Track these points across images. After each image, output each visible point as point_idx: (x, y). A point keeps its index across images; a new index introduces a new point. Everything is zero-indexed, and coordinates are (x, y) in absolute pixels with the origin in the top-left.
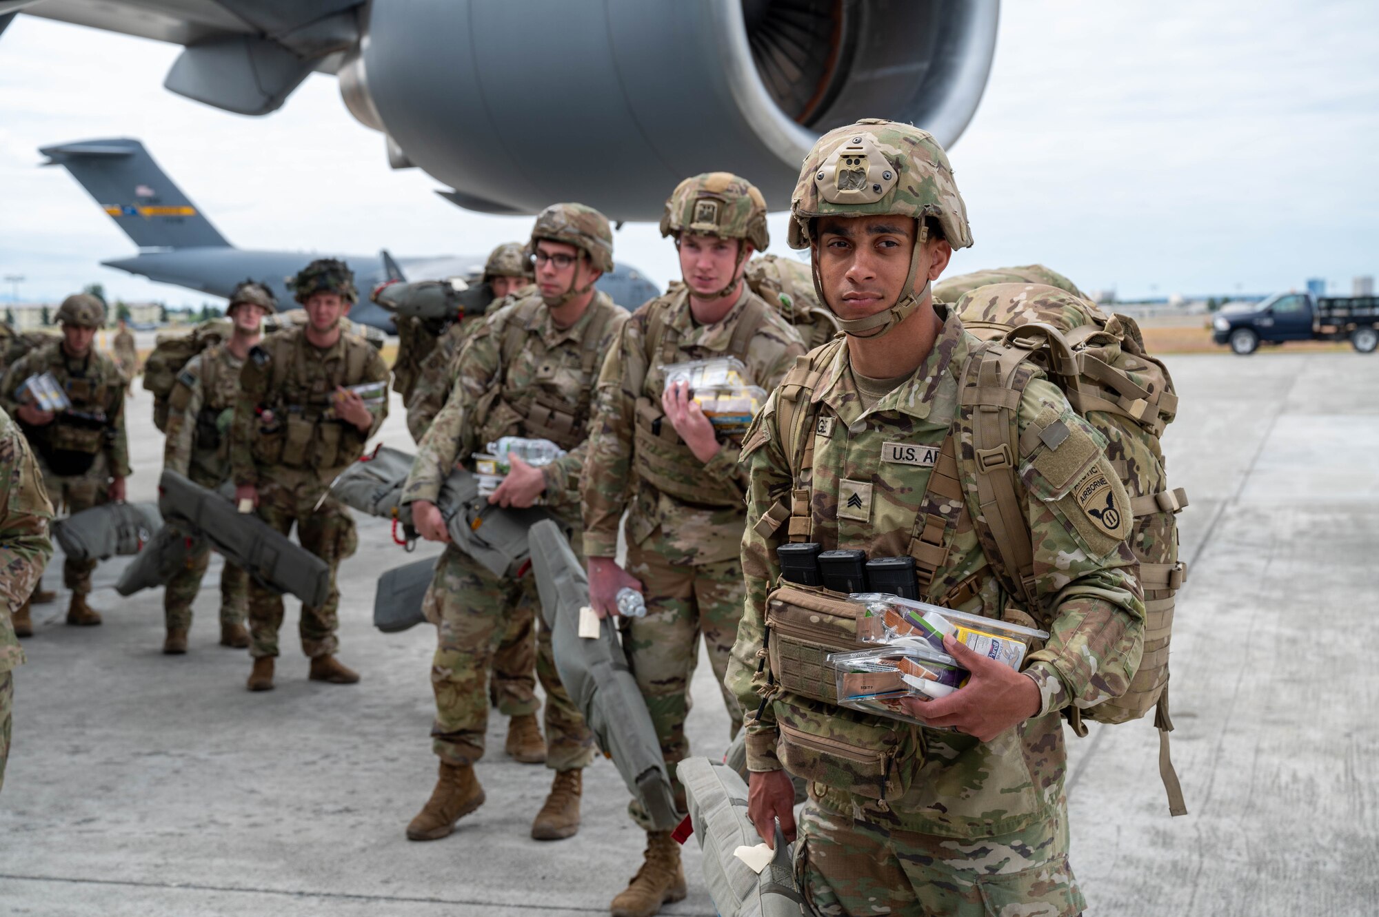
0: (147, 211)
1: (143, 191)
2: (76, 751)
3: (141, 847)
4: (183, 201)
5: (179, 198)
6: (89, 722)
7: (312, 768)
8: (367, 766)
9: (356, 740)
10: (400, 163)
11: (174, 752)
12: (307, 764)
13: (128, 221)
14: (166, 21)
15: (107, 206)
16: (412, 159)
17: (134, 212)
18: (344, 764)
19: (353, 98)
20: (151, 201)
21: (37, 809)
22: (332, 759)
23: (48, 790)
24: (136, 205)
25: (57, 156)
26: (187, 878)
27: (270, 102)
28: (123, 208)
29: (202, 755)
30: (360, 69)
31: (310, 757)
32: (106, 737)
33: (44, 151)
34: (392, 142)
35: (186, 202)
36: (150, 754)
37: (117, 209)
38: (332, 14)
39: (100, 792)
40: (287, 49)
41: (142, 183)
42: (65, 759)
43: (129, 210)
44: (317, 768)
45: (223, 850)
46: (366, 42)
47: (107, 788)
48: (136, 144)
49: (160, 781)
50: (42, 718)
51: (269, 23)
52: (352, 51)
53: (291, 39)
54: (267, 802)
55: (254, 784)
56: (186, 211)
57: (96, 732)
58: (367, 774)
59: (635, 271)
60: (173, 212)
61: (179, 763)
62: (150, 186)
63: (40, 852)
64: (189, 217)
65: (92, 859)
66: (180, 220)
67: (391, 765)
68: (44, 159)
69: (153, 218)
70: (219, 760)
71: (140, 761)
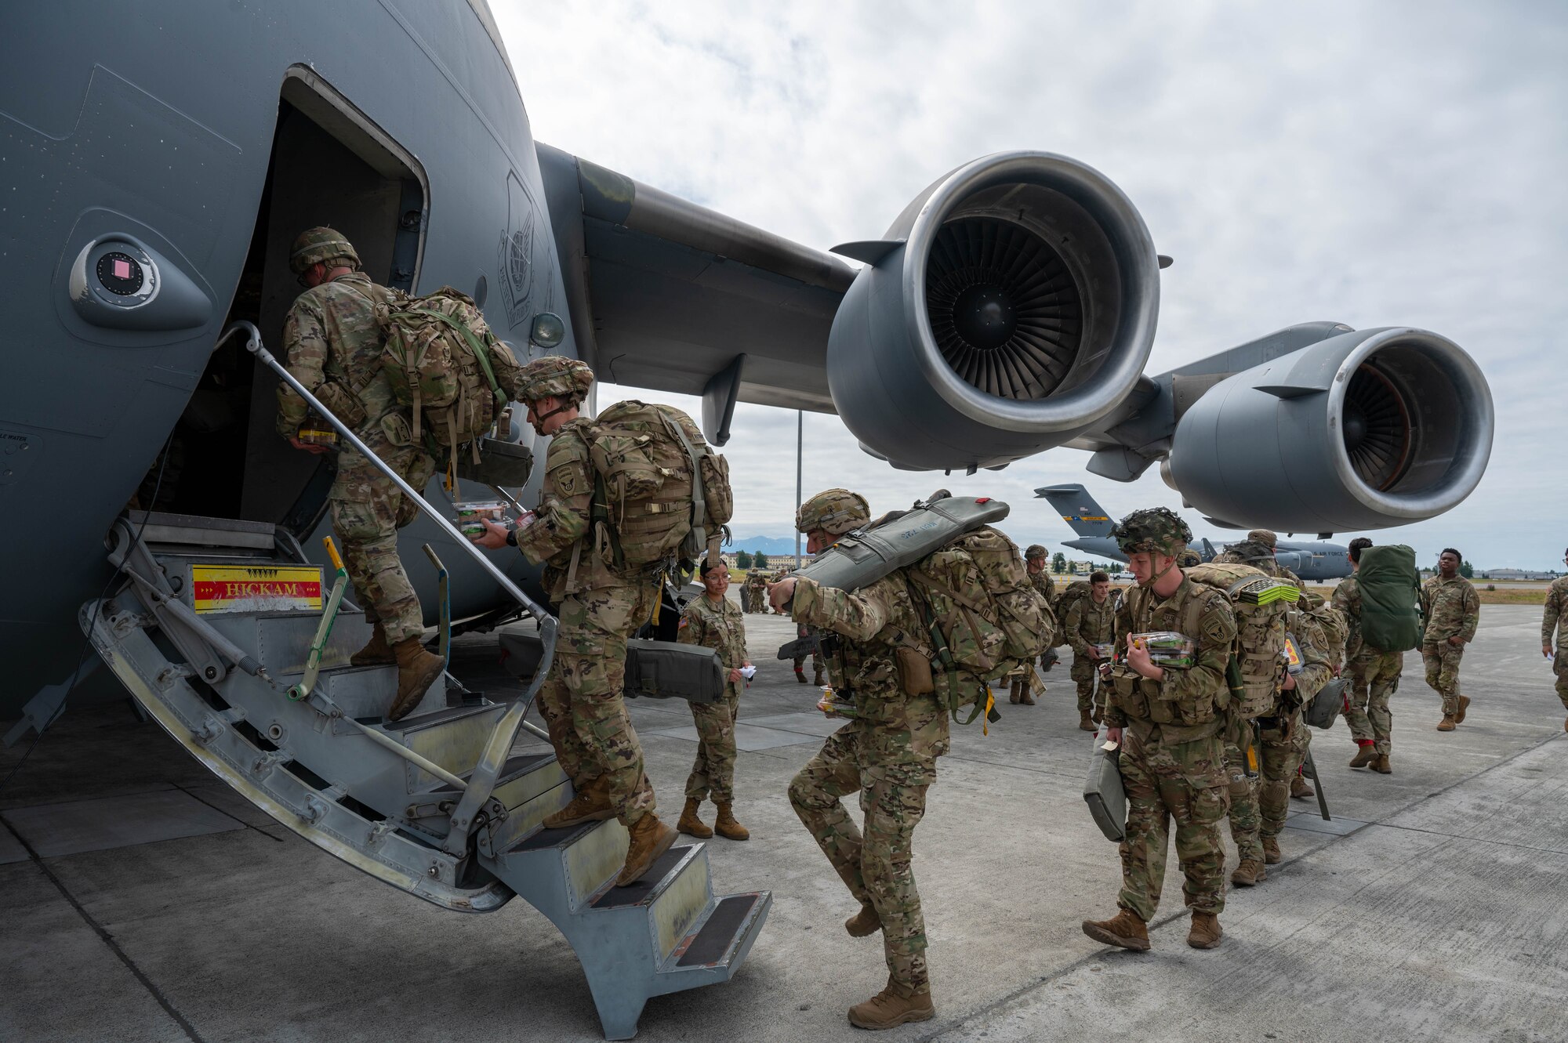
0: (1085, 518)
1: (1083, 509)
2: (1029, 733)
3: (1049, 763)
4: (1103, 514)
10: (1190, 504)
13: (1075, 523)
14: (1087, 442)
15: (1066, 517)
17: (1079, 519)
19: (1166, 476)
20: (1086, 514)
24: (1079, 515)
25: (1042, 493)
26: (1063, 773)
27: (1133, 475)
28: (1073, 517)
30: (1168, 463)
33: (1036, 491)
35: (1106, 515)
37: (1070, 518)
38: (1158, 440)
40: (1139, 454)
41: (1083, 506)
43: (1076, 518)
45: (1078, 767)
46: (1171, 453)
48: (1081, 486)
49: (1058, 745)
50: (1018, 722)
51: (1131, 443)
52: (1166, 454)
56: (1103, 518)
60: (1097, 519)
61: (1067, 741)
62: (1086, 507)
63: (1013, 760)
64: (1105, 521)
65: (1031, 764)
66: (1101, 523)
68: (1037, 494)
69: (1088, 521)
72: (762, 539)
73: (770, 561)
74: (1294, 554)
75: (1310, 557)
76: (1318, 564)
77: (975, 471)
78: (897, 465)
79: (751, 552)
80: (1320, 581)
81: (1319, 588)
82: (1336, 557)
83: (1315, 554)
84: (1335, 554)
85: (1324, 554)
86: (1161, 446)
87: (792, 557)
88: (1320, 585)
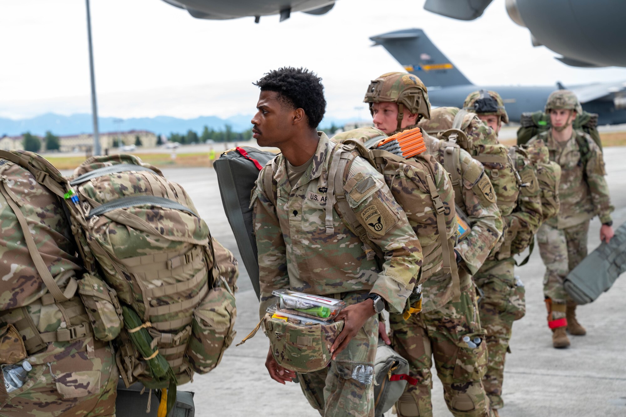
0: (426, 68)
1: (424, 57)
4: (445, 60)
5: (444, 59)
10: (536, 44)
15: (405, 66)
17: (420, 69)
20: (429, 62)
24: (420, 64)
25: (379, 40)
28: (414, 67)
33: (372, 39)
35: (447, 61)
37: (411, 68)
41: (424, 52)
43: (417, 67)
48: (420, 31)
56: (448, 66)
60: (441, 67)
62: (428, 53)
64: (449, 69)
66: (444, 71)
68: (372, 43)
69: (430, 71)
72: (50, 117)
73: (63, 142)
77: (288, 16)
78: (197, 14)
79: (40, 132)
87: (90, 136)
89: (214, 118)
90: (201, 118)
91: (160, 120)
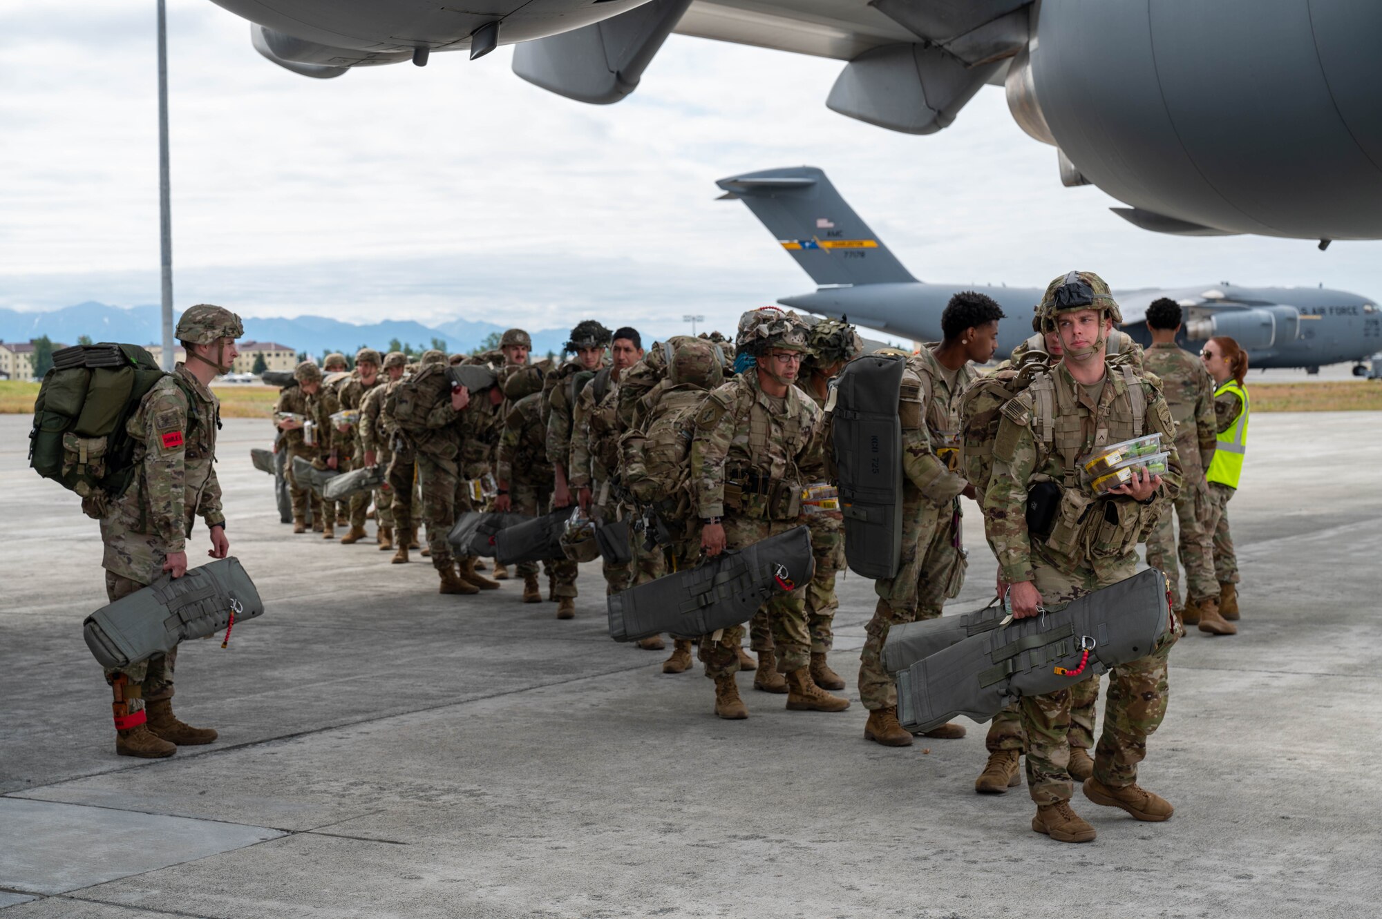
0: (827, 245)
1: (823, 223)
2: (669, 829)
6: (689, 797)
7: (922, 864)
8: (985, 865)
9: (978, 834)
10: (1074, 180)
11: (772, 837)
12: (917, 859)
13: (805, 256)
14: (828, 34)
15: (786, 240)
16: (1086, 176)
17: (814, 246)
18: (959, 862)
19: (1021, 108)
20: (831, 234)
21: (615, 893)
22: (948, 855)
23: (631, 871)
24: (815, 238)
25: (734, 188)
28: (801, 242)
29: (803, 843)
30: (1026, 77)
31: (922, 852)
32: (704, 816)
33: (721, 184)
34: (1063, 155)
35: (870, 235)
36: (746, 838)
37: (796, 244)
38: (1002, 15)
39: (685, 878)
40: (954, 57)
41: (822, 217)
42: (656, 838)
43: (807, 244)
44: (928, 865)
46: (1034, 44)
47: (693, 875)
48: (818, 172)
49: (751, 870)
51: (933, 29)
52: (1020, 55)
53: (956, 46)
54: (865, 902)
55: (855, 881)
56: (868, 244)
57: (694, 809)
58: (982, 875)
59: (1372, 304)
60: (854, 245)
61: (776, 850)
62: (832, 218)
64: (870, 249)
66: (862, 254)
67: (1013, 866)
68: (722, 192)
69: (833, 252)
70: (821, 848)
71: (734, 845)
74: (1262, 313)
75: (1292, 320)
76: (1309, 333)
80: (1313, 369)
81: (1314, 385)
82: (1345, 317)
83: (1304, 312)
84: (1343, 311)
85: (1321, 311)
86: (1010, 34)
88: (1313, 378)
89: (412, 326)
90: (387, 323)
91: (306, 325)
